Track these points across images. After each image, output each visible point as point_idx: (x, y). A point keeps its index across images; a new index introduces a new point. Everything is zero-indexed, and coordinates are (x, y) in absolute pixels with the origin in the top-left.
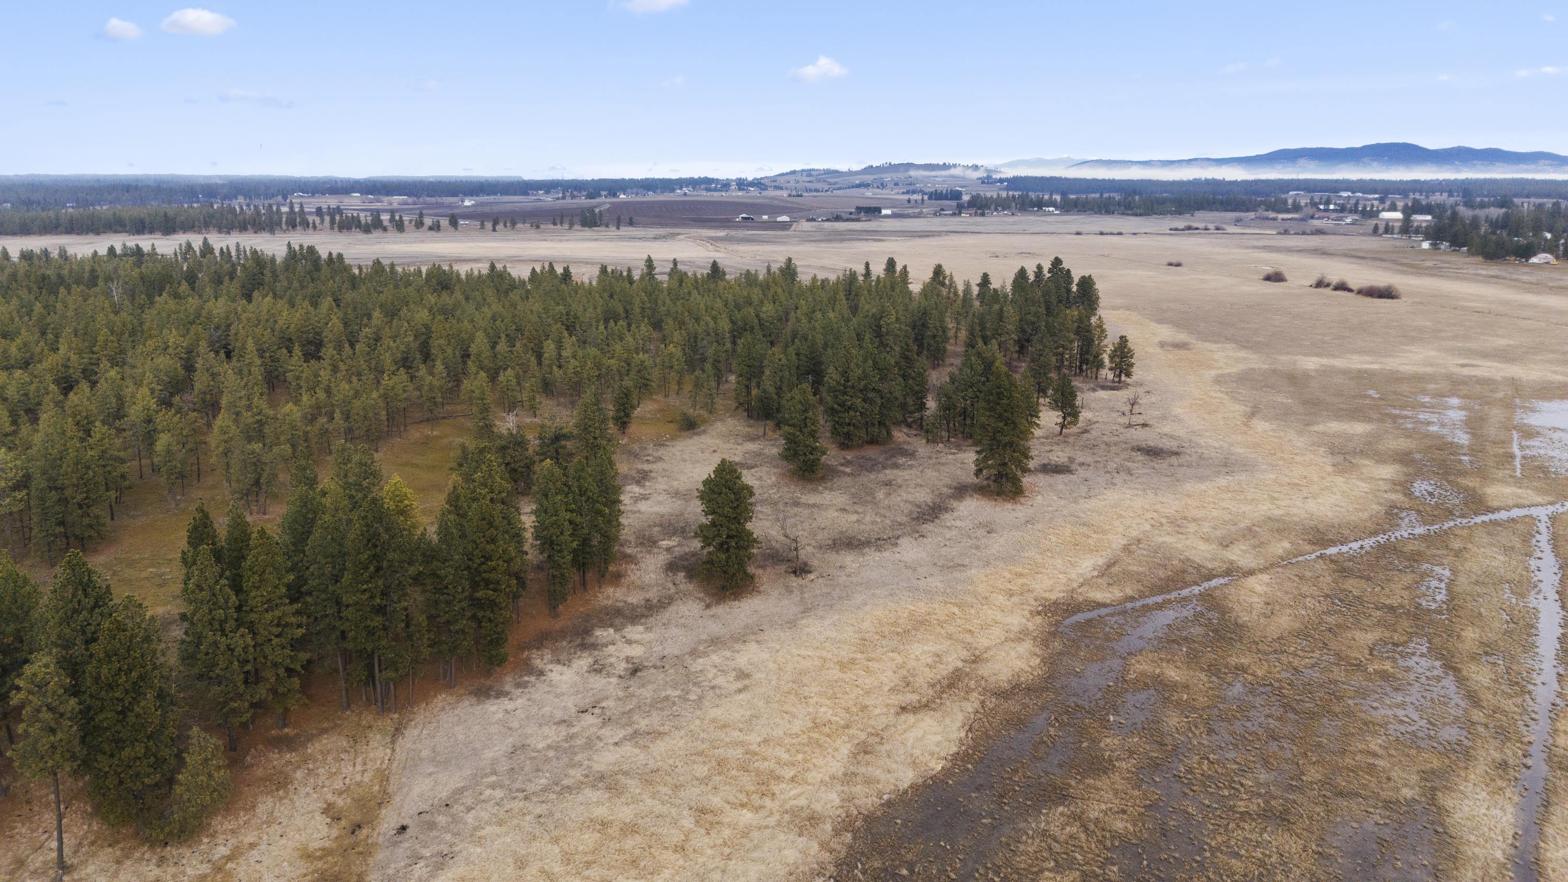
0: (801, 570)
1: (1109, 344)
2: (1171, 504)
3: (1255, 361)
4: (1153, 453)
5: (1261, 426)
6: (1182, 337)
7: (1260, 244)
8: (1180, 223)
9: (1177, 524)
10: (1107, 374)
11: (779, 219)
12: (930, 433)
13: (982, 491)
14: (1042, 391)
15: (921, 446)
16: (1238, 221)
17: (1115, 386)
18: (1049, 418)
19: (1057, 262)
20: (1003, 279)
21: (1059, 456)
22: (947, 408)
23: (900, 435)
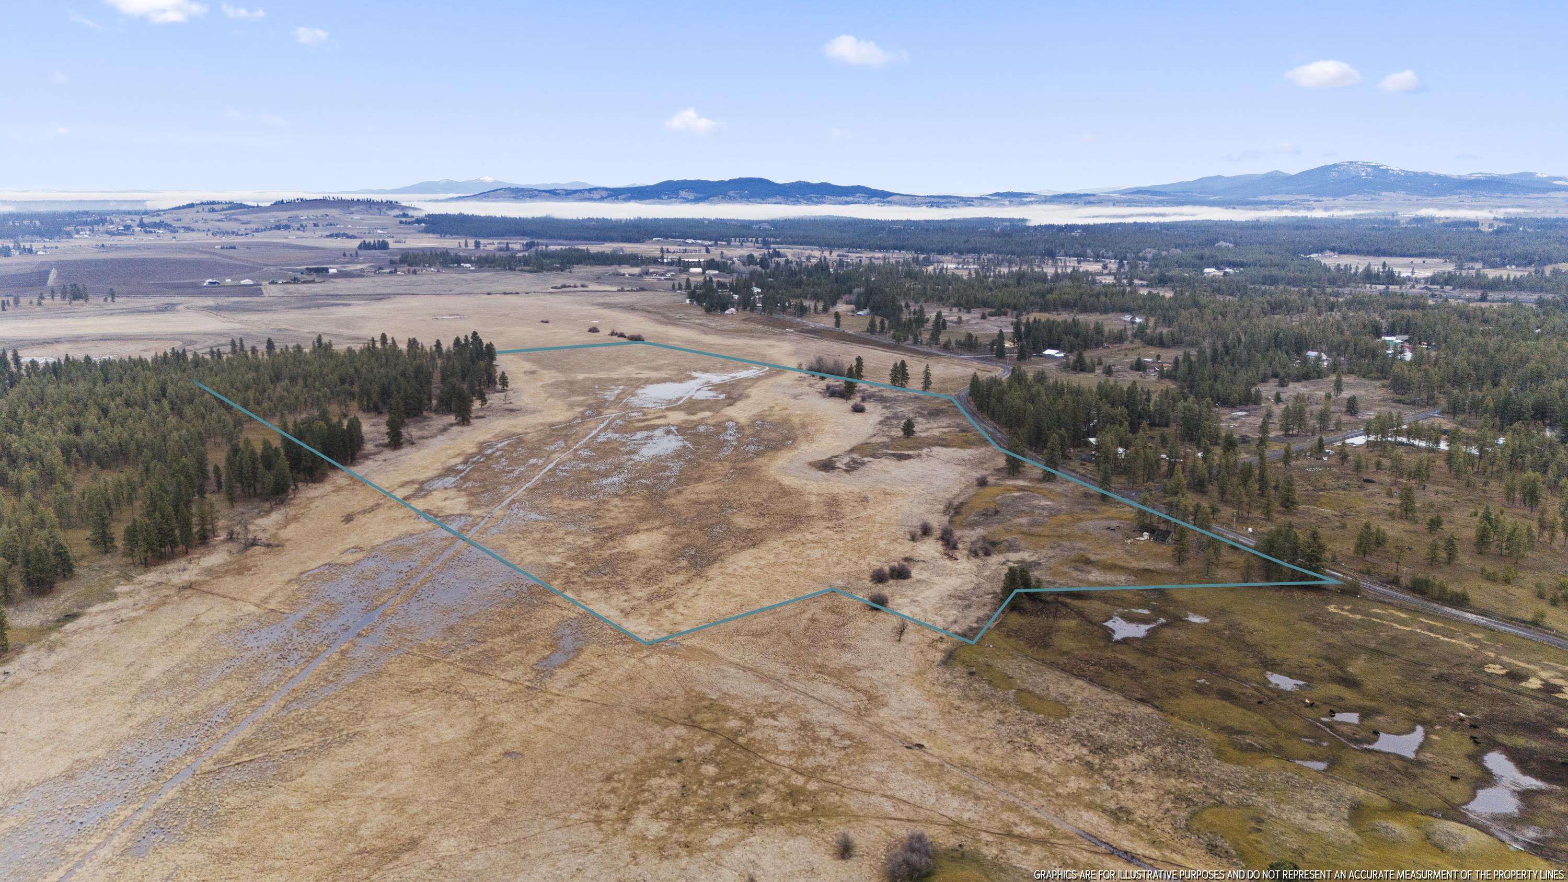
0: (413, 443)
1: (499, 374)
2: (513, 422)
3: (561, 377)
4: (512, 410)
5: (550, 400)
6: (534, 368)
7: (601, 300)
8: (559, 282)
9: (514, 426)
10: (499, 387)
11: (243, 282)
12: (436, 411)
13: (458, 424)
14: (474, 395)
15: (432, 415)
16: (599, 279)
17: (503, 391)
18: (477, 404)
19: (475, 334)
20: (447, 344)
21: (481, 414)
22: (441, 400)
23: (425, 413)
